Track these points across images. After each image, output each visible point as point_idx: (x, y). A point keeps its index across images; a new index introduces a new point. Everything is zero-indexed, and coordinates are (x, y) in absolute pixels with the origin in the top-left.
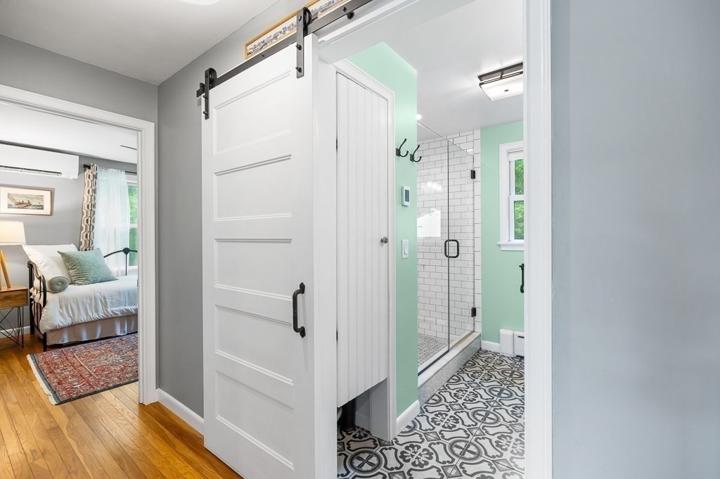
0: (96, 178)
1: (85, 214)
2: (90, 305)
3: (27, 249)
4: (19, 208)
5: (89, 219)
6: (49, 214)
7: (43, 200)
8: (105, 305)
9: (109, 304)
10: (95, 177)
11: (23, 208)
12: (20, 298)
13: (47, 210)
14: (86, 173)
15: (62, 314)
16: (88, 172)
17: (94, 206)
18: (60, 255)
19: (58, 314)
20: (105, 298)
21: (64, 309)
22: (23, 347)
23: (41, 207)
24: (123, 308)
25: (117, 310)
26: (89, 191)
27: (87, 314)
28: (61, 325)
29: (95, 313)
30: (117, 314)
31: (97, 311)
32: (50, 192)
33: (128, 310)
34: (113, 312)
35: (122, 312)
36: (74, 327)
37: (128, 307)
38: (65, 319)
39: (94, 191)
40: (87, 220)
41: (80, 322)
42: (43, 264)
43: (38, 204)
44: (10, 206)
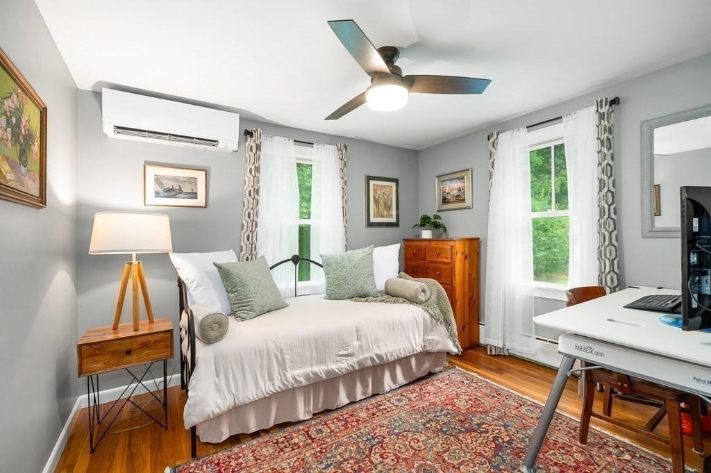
0: (260, 150)
1: (246, 204)
2: (262, 367)
3: (176, 259)
4: (168, 197)
5: (252, 212)
6: (204, 205)
7: (196, 184)
8: (282, 366)
9: (288, 363)
10: (258, 147)
11: (173, 196)
12: (163, 344)
13: (200, 201)
14: (247, 144)
15: (218, 389)
16: (250, 142)
17: (257, 192)
18: (216, 269)
19: (213, 387)
20: (282, 353)
21: (222, 377)
22: (166, 428)
23: (194, 195)
24: (308, 370)
25: (298, 373)
26: (251, 170)
27: (257, 384)
28: (217, 411)
29: (268, 383)
30: (300, 382)
31: (271, 379)
32: (204, 172)
33: (316, 374)
34: (295, 379)
35: (307, 377)
36: (237, 410)
37: (316, 369)
38: (224, 398)
39: (257, 169)
40: (249, 213)
41: (247, 402)
42: (195, 284)
43: (190, 191)
44: (157, 194)
